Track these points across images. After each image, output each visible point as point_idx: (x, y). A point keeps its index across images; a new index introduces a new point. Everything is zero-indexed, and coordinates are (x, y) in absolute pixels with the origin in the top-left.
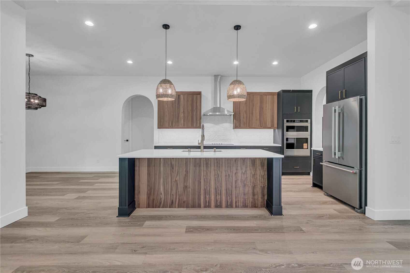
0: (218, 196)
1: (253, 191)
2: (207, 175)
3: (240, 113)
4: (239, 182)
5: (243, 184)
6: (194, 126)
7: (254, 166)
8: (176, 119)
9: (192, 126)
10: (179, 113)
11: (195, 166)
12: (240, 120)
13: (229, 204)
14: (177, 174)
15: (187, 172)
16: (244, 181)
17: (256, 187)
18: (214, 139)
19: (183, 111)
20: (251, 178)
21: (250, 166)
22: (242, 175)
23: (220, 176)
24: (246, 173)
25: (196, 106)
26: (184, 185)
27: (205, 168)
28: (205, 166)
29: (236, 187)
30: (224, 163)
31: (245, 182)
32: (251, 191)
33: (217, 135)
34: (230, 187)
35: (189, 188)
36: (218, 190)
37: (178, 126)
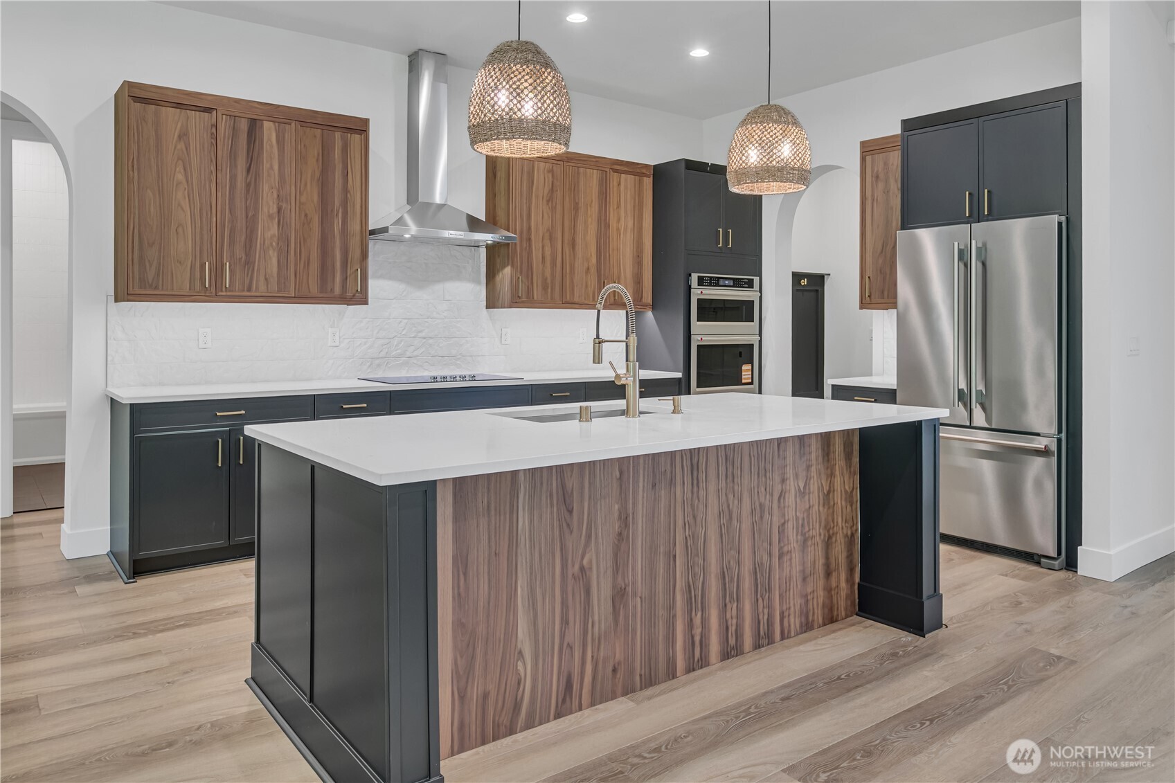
0: (729, 606)
1: (827, 558)
2: (695, 517)
3: (529, 240)
4: (790, 525)
5: (799, 537)
6: (332, 291)
7: (828, 460)
8: (239, 252)
9: (322, 292)
10: (255, 216)
11: (654, 486)
12: (530, 267)
13: (762, 633)
14: (589, 536)
15: (625, 520)
16: (803, 525)
17: (834, 539)
18: (408, 354)
19: (274, 210)
20: (821, 509)
21: (817, 459)
22: (798, 500)
23: (734, 515)
24: (807, 491)
25: (345, 190)
26: (614, 587)
27: (688, 488)
28: (688, 479)
29: (781, 556)
30: (746, 459)
31: (807, 529)
32: (820, 562)
33: (420, 335)
34: (766, 558)
35: (634, 594)
36: (731, 580)
37: (249, 290)
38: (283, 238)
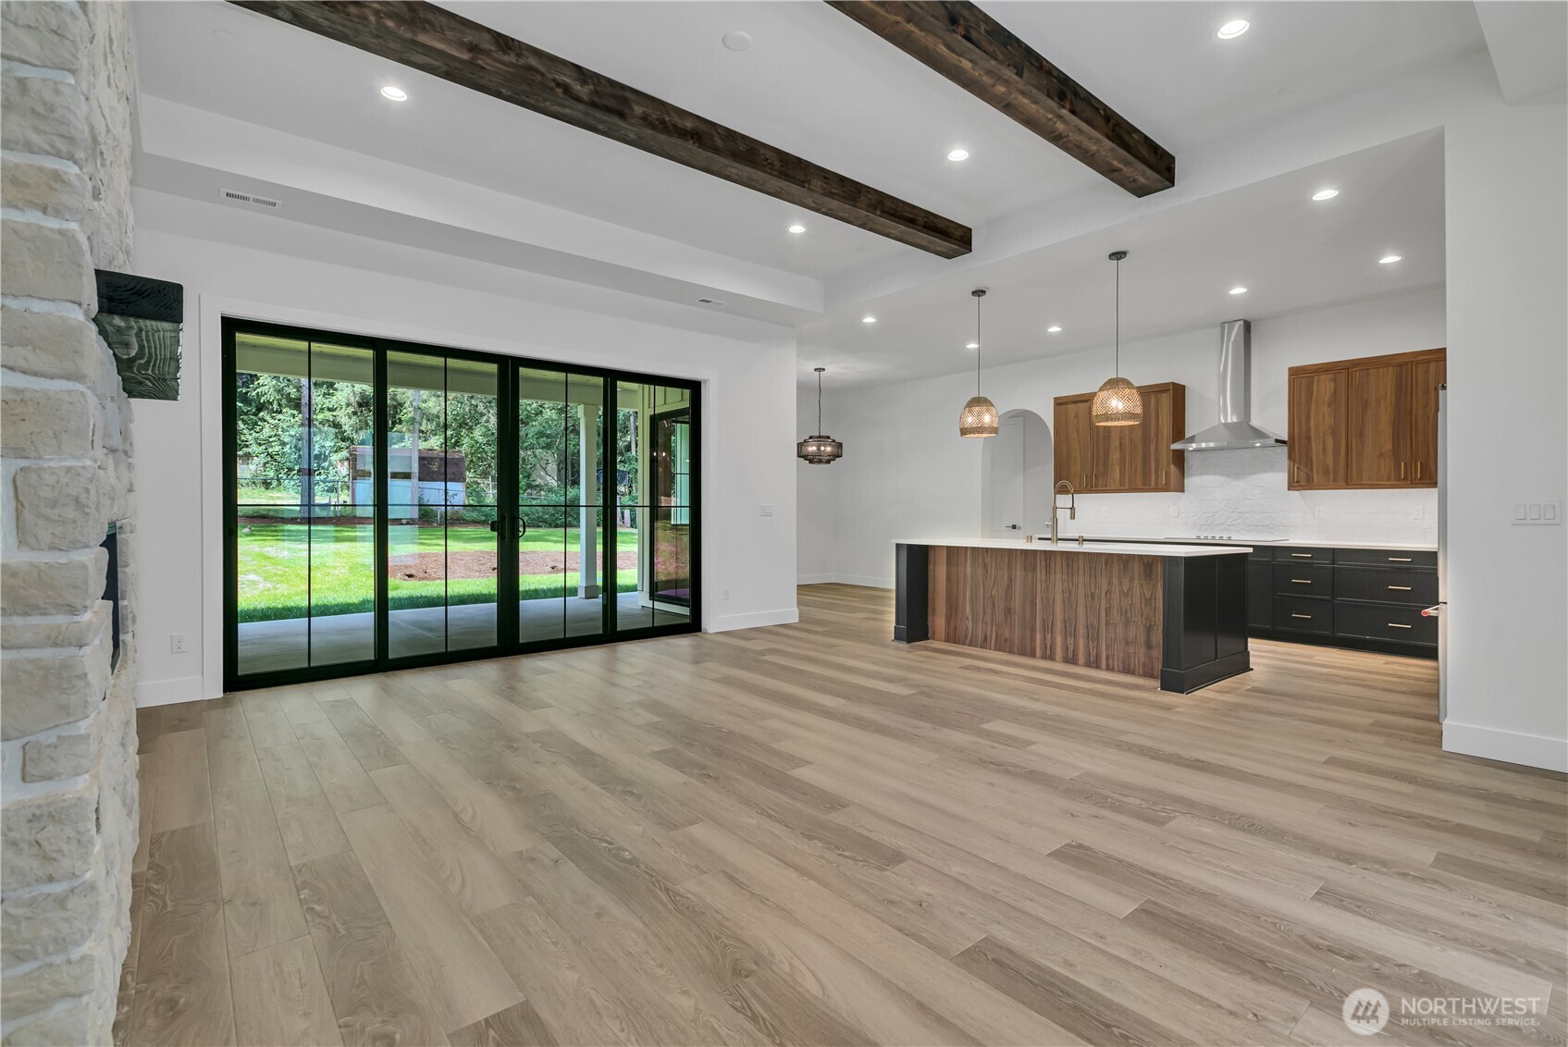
0: (1068, 638)
1: (1148, 637)
2: (1048, 589)
4: (1115, 611)
5: (1123, 618)
6: (1150, 485)
7: (1150, 579)
8: (1101, 469)
9: (1144, 485)
10: (1109, 449)
11: (1025, 569)
13: (1092, 659)
14: (994, 583)
15: (1010, 579)
16: (1126, 612)
17: (1155, 628)
19: (1118, 444)
20: (1143, 606)
21: (1139, 578)
22: (1122, 598)
23: (1073, 593)
24: (1130, 594)
26: (1005, 607)
27: (1043, 574)
28: (1043, 571)
29: (1107, 624)
30: (1081, 567)
31: (1129, 615)
32: (1142, 637)
34: (1095, 622)
35: (1015, 613)
36: (1070, 626)
37: (1106, 486)
38: (1122, 459)
